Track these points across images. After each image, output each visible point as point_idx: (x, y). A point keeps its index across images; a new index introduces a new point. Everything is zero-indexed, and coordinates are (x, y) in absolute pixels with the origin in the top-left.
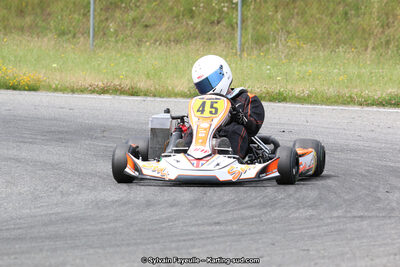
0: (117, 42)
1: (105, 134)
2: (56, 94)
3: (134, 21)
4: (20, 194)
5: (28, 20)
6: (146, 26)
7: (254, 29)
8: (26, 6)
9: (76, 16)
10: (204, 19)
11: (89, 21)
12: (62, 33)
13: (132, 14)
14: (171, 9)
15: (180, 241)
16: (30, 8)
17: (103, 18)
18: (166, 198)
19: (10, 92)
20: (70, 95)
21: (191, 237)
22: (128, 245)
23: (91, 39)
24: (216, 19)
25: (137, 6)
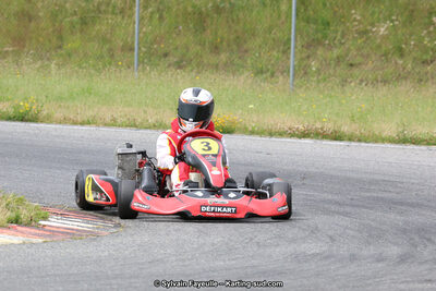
0: (319, 82)
1: (305, 181)
2: (252, 137)
3: (339, 60)
4: (213, 245)
5: (223, 57)
6: (351, 65)
8: (221, 42)
9: (275, 53)
10: (415, 58)
11: (289, 58)
12: (261, 72)
13: (336, 52)
14: (379, 46)
16: (225, 44)
17: (304, 55)
18: (372, 252)
20: (268, 139)
23: (291, 78)
24: (429, 57)
25: (341, 44)
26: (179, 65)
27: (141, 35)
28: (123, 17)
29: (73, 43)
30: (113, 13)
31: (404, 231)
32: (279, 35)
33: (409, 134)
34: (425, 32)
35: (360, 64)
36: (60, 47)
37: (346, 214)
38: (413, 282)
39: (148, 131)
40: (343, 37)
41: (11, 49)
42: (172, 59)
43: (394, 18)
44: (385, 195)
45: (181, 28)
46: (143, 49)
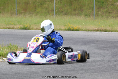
0: (101, 18)
2: (84, 32)
3: (106, 12)
5: (77, 12)
6: (109, 13)
9: (90, 10)
11: (93, 12)
12: (86, 15)
13: (105, 10)
14: (116, 8)
16: (77, 8)
17: (97, 11)
18: (114, 59)
19: (71, 31)
20: (88, 32)
22: (103, 72)
23: (94, 16)
25: (107, 7)
26: (66, 14)
27: (56, 7)
28: (51, 3)
29: (39, 10)
30: (49, 2)
32: (91, 6)
35: (112, 12)
36: (35, 11)
37: (108, 50)
40: (107, 6)
41: (23, 12)
42: (64, 13)
45: (66, 5)
46: (56, 11)
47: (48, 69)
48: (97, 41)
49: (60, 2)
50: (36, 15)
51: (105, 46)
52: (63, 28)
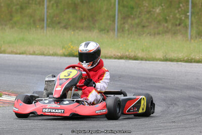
0: (129, 34)
1: (121, 79)
3: (138, 25)
5: (86, 23)
6: (144, 27)
7: (197, 28)
9: (109, 22)
10: (172, 23)
11: (115, 24)
12: (101, 30)
13: (137, 21)
14: (156, 18)
15: (154, 130)
16: (86, 17)
17: (122, 22)
21: (160, 128)
23: (116, 32)
24: (178, 23)
25: (139, 17)
26: (66, 27)
27: (48, 14)
28: (40, 6)
29: (17, 18)
30: (35, 4)
31: (164, 100)
32: (111, 13)
33: (169, 57)
34: (177, 11)
35: (148, 26)
36: (11, 20)
38: (167, 122)
39: (50, 57)
40: (140, 14)
42: (62, 25)
43: (163, 5)
44: (156, 84)
45: (66, 10)
46: (49, 20)
47: (29, 124)
48: (120, 77)
49: (55, 5)
50: (12, 27)
51: (134, 86)
52: (60, 52)
